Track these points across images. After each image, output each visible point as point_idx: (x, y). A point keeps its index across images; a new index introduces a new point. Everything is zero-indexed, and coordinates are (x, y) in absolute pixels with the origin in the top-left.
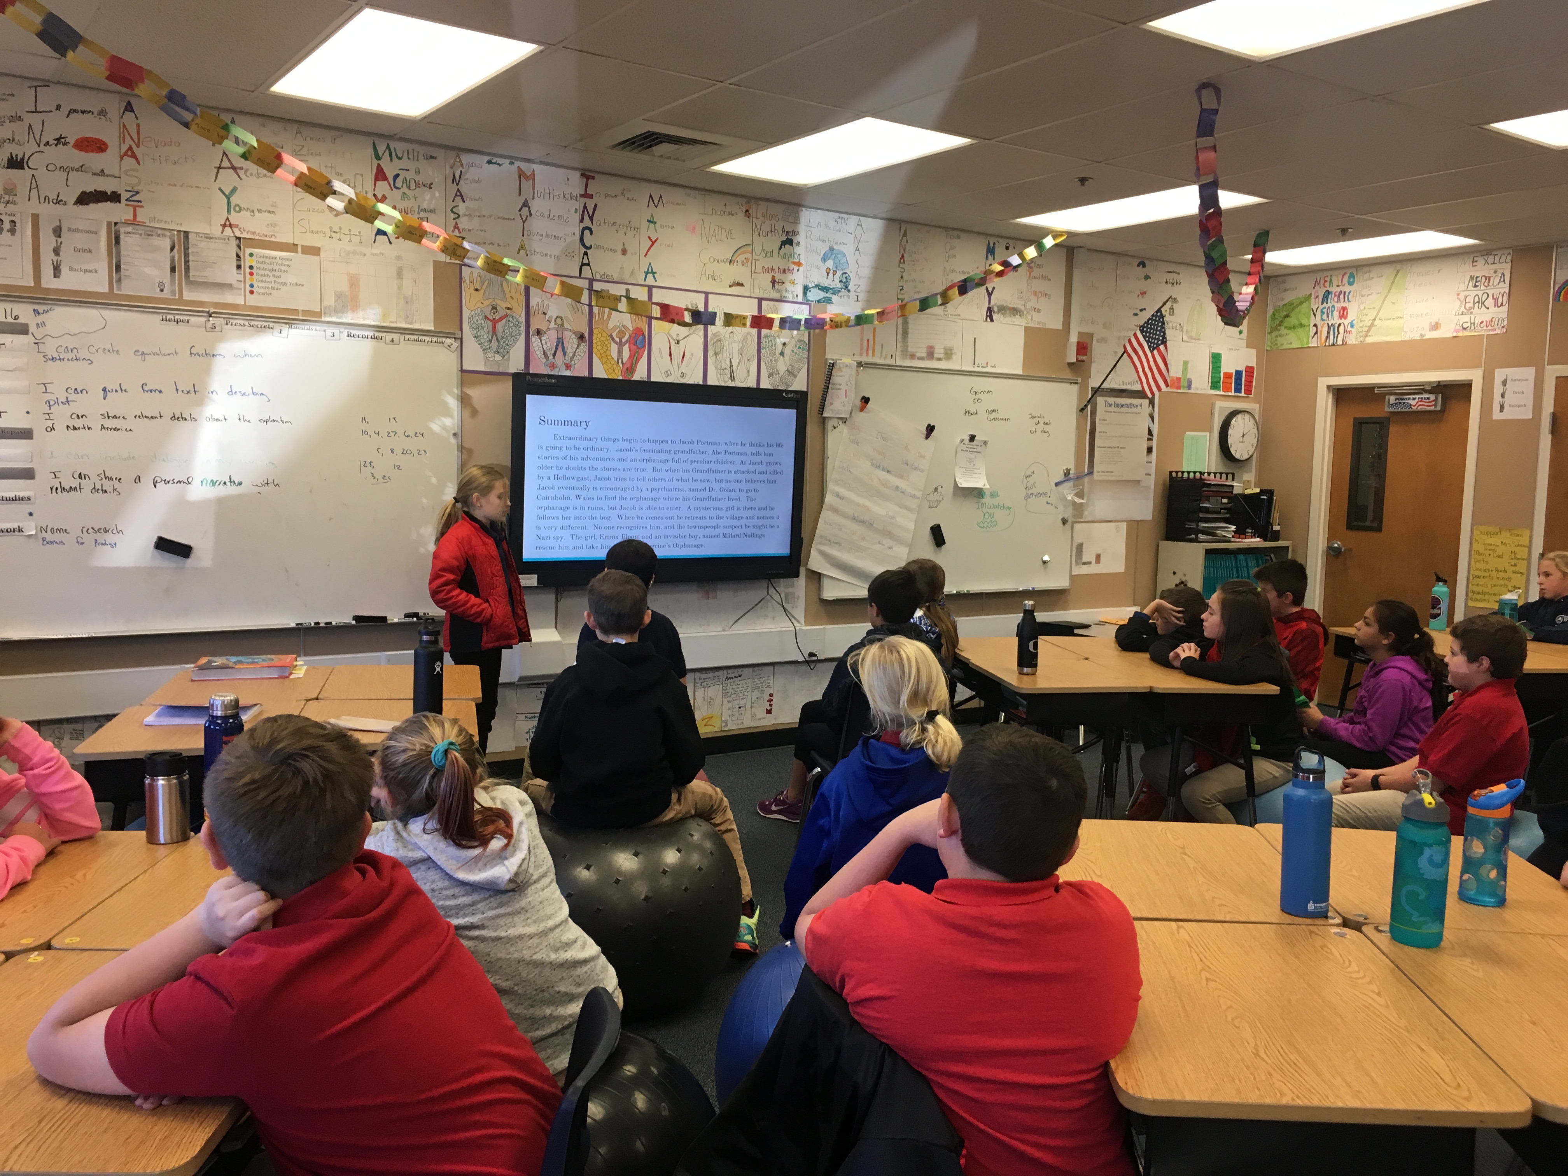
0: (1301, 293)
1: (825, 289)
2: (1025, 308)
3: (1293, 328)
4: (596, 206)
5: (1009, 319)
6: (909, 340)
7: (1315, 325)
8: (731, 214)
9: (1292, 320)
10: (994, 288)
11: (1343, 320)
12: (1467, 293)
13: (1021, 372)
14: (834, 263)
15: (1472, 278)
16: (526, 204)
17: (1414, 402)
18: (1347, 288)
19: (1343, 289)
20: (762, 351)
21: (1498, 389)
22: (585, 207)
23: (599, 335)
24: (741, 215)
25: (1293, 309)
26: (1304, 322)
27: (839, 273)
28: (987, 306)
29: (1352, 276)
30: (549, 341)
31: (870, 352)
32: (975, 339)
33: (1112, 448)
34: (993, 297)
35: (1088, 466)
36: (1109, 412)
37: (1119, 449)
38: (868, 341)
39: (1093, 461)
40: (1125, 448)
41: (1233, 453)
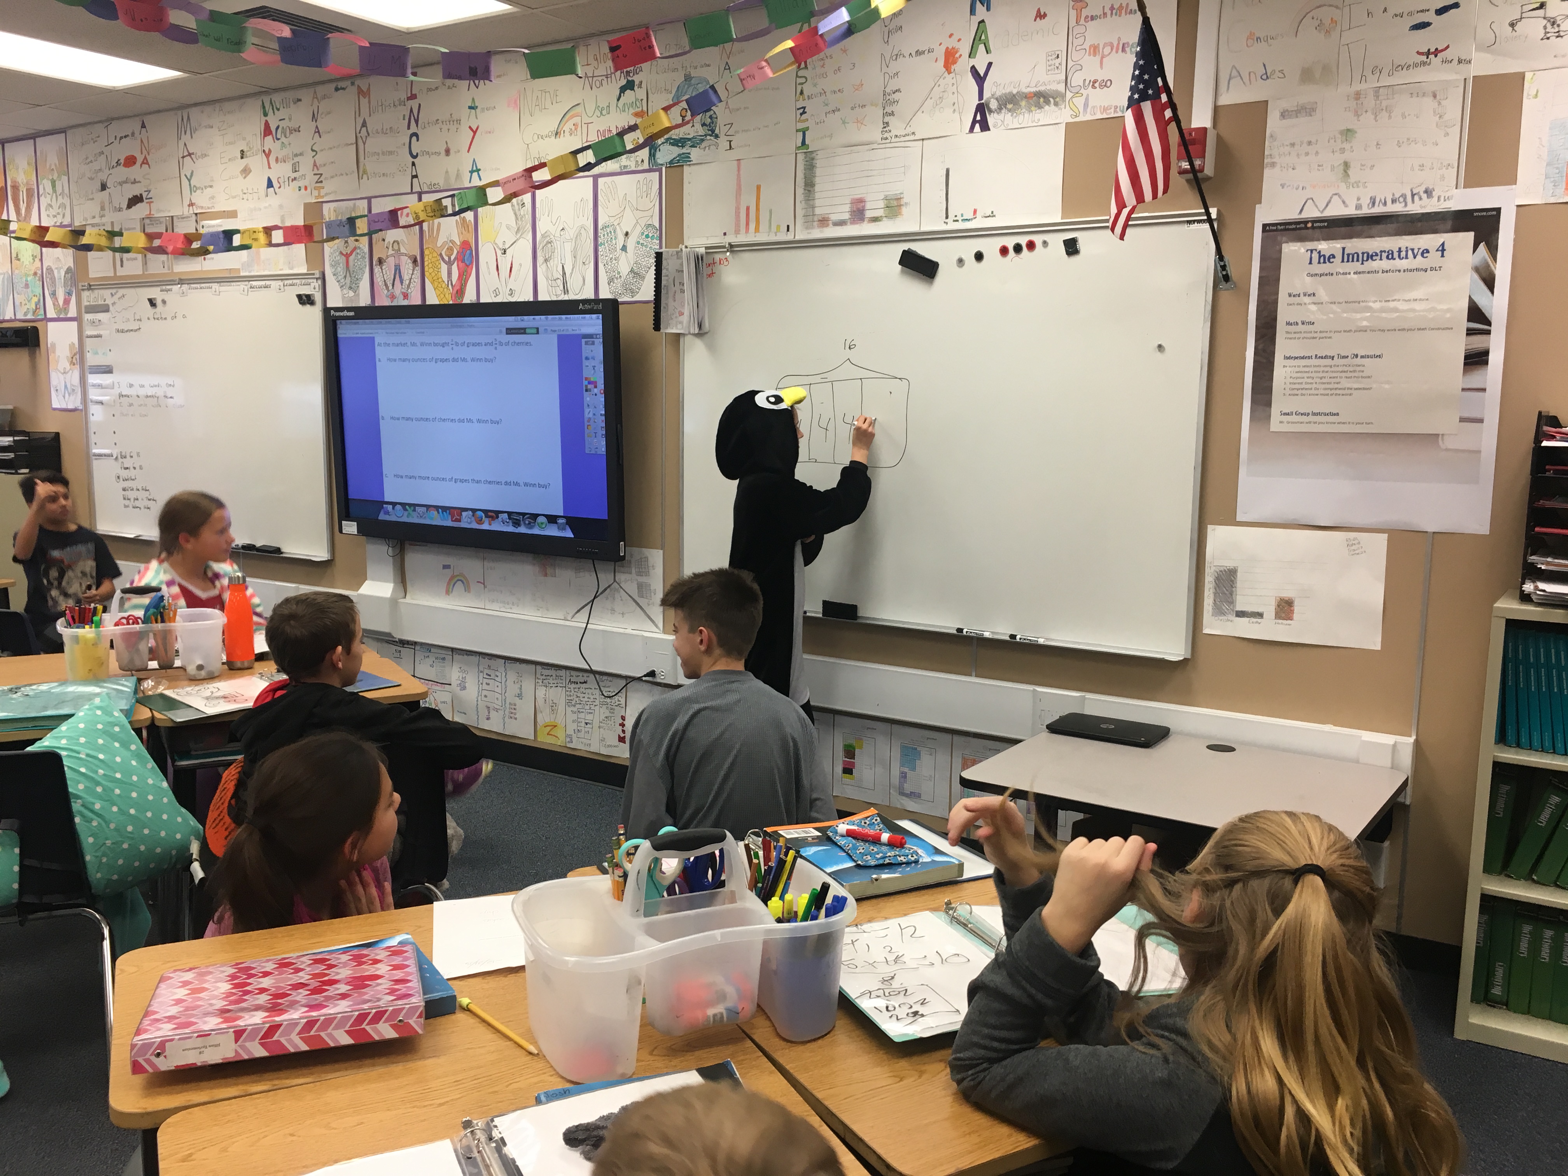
1: (682, 142)
2: (1069, 87)
4: (420, 106)
5: (1026, 117)
6: (817, 195)
10: (990, 64)
13: (1053, 218)
16: (364, 124)
20: (600, 249)
22: (411, 111)
23: (430, 257)
28: (974, 103)
30: (388, 270)
31: (752, 226)
32: (948, 171)
33: (1333, 358)
34: (986, 85)
35: (1254, 401)
36: (1321, 275)
37: (1359, 361)
38: (748, 208)
39: (1269, 390)
40: (1379, 356)
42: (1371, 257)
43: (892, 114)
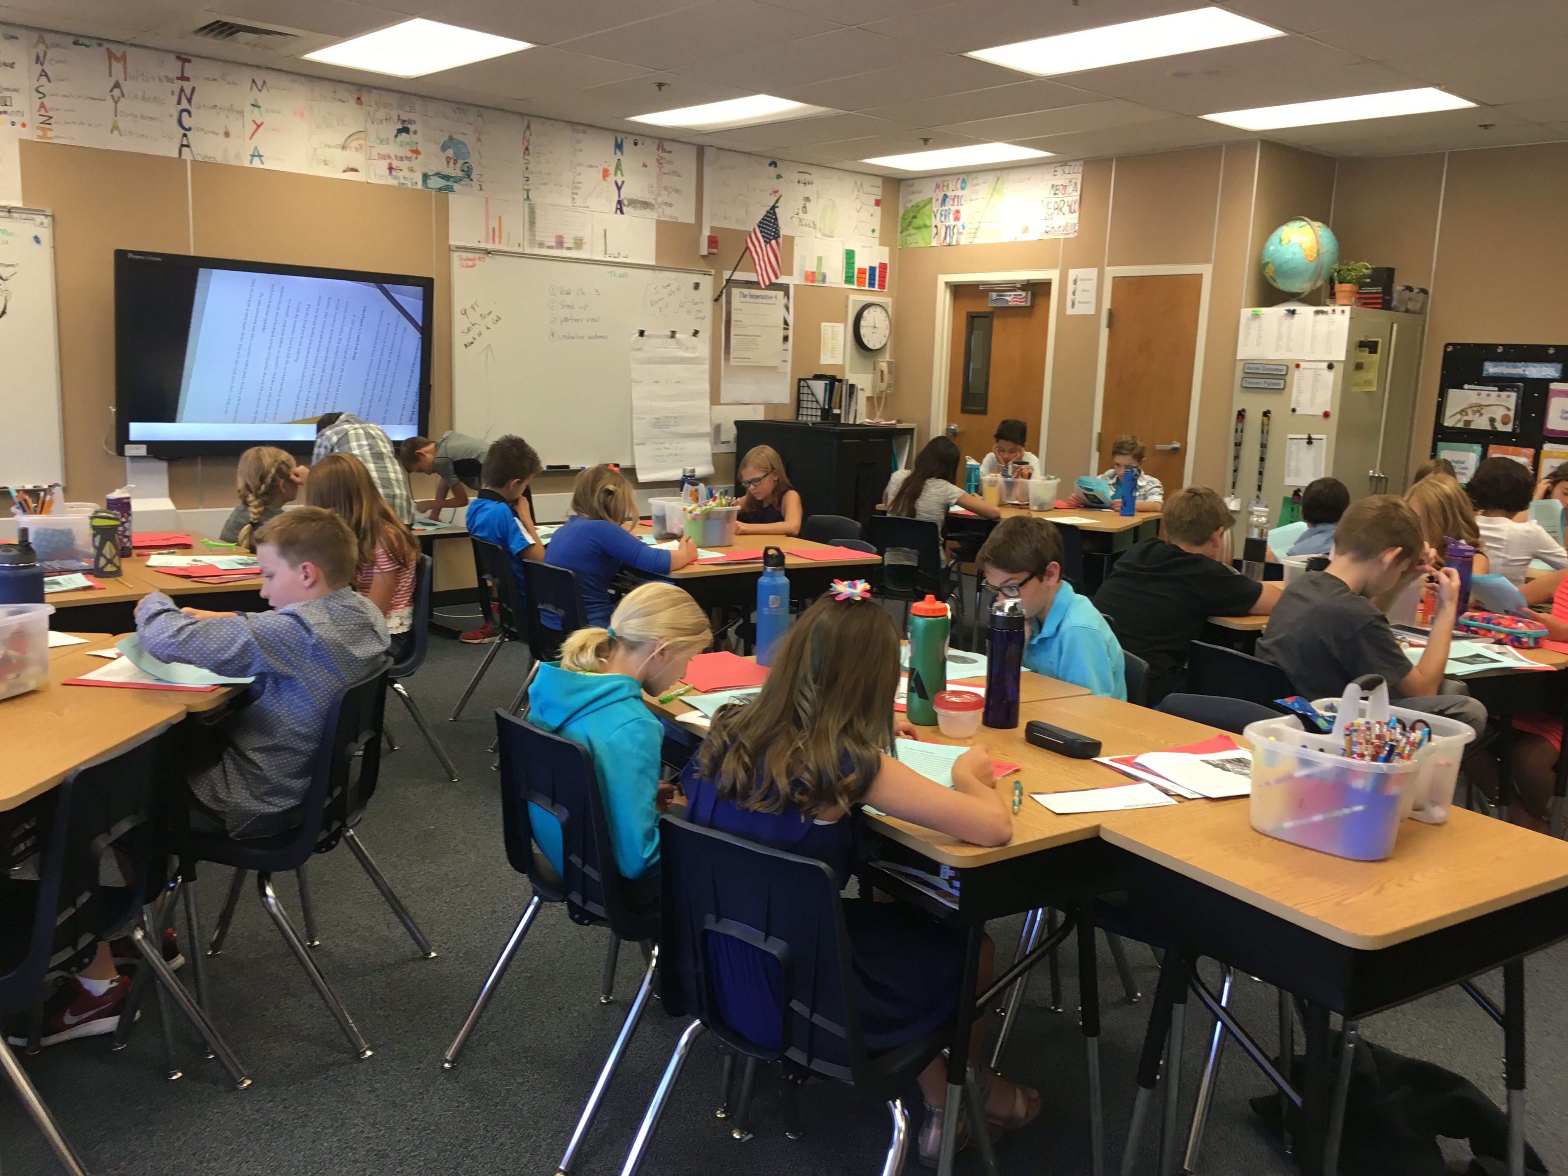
0: (925, 196)
1: (447, 178)
2: (656, 203)
3: (918, 228)
4: (193, 89)
5: (639, 212)
6: (537, 229)
7: (936, 226)
8: (341, 101)
9: (918, 222)
10: (623, 182)
11: (956, 223)
12: (1049, 200)
13: (653, 263)
14: (455, 153)
15: (1053, 186)
16: (117, 85)
17: (1011, 299)
18: (960, 193)
19: (957, 193)
21: (1070, 287)
22: (182, 90)
24: (353, 102)
25: (919, 211)
26: (928, 223)
27: (460, 162)
28: (617, 199)
29: (964, 181)
31: (497, 239)
32: (605, 231)
33: (748, 336)
34: (622, 191)
35: (725, 353)
36: (744, 303)
37: (755, 338)
38: (494, 229)
39: (730, 348)
40: (761, 336)
41: (866, 343)
43: (576, 194)
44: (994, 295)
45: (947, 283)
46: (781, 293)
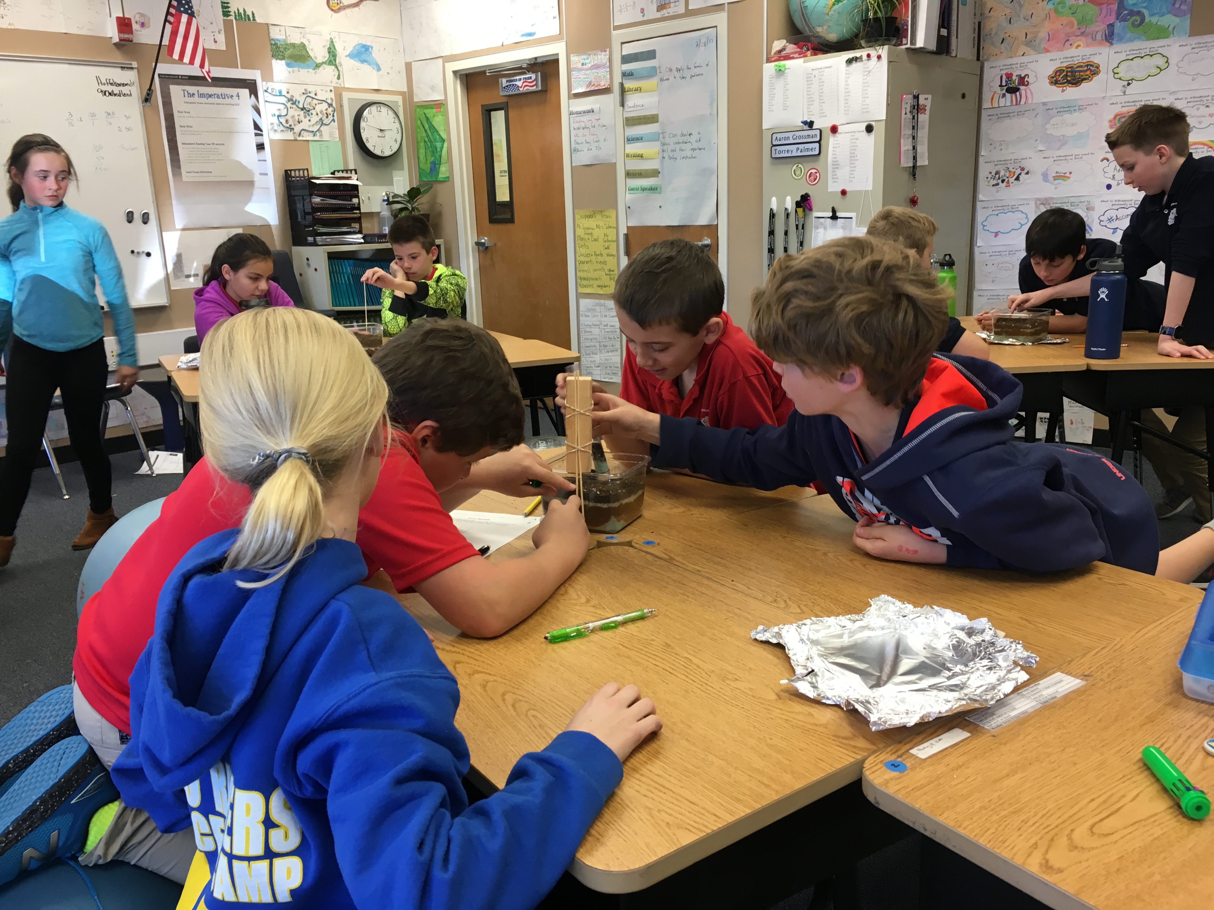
33: (204, 144)
35: (172, 166)
36: (191, 103)
37: (215, 146)
39: (179, 161)
40: (223, 144)
41: (371, 148)
42: (210, 96)
44: (504, 80)
45: (455, 72)
46: (247, 91)
